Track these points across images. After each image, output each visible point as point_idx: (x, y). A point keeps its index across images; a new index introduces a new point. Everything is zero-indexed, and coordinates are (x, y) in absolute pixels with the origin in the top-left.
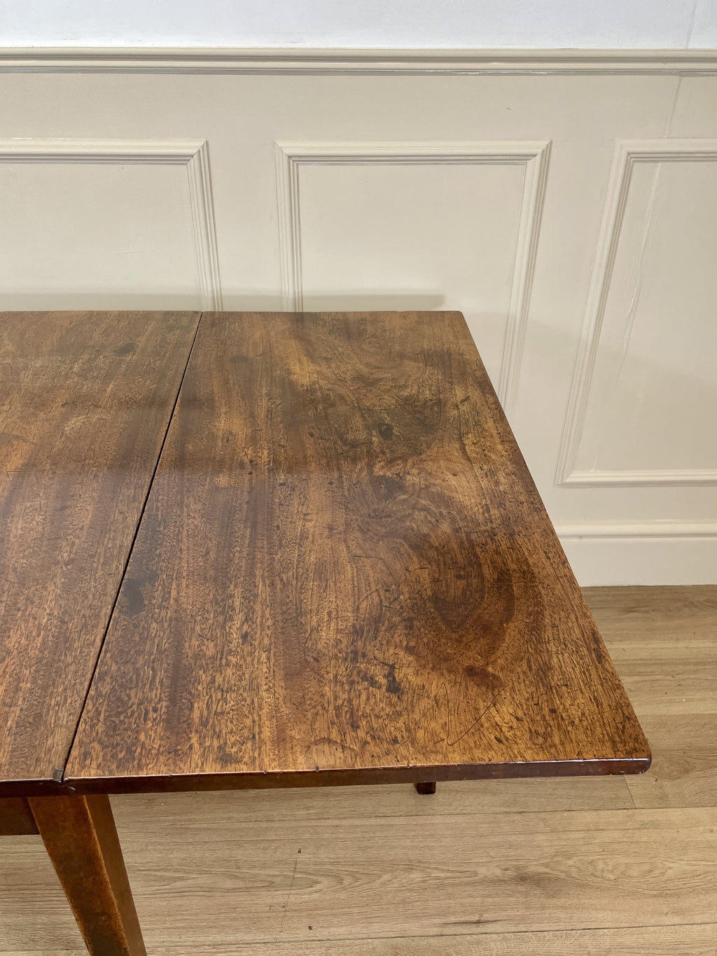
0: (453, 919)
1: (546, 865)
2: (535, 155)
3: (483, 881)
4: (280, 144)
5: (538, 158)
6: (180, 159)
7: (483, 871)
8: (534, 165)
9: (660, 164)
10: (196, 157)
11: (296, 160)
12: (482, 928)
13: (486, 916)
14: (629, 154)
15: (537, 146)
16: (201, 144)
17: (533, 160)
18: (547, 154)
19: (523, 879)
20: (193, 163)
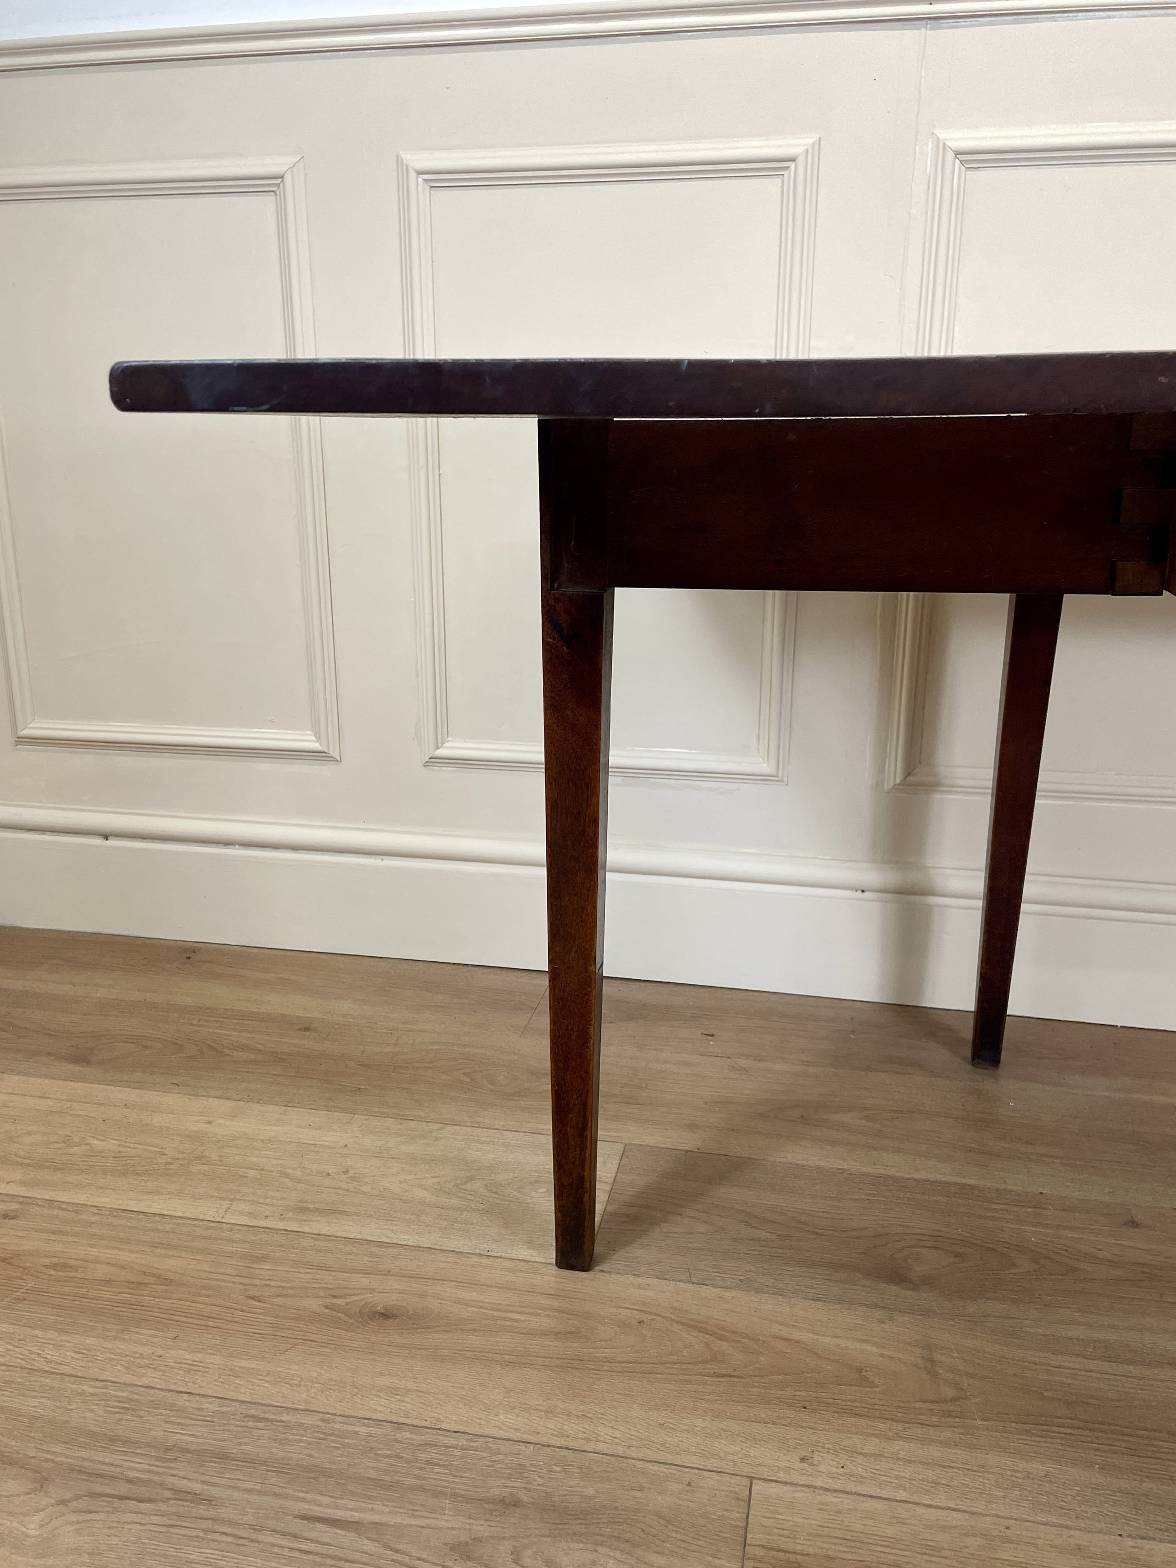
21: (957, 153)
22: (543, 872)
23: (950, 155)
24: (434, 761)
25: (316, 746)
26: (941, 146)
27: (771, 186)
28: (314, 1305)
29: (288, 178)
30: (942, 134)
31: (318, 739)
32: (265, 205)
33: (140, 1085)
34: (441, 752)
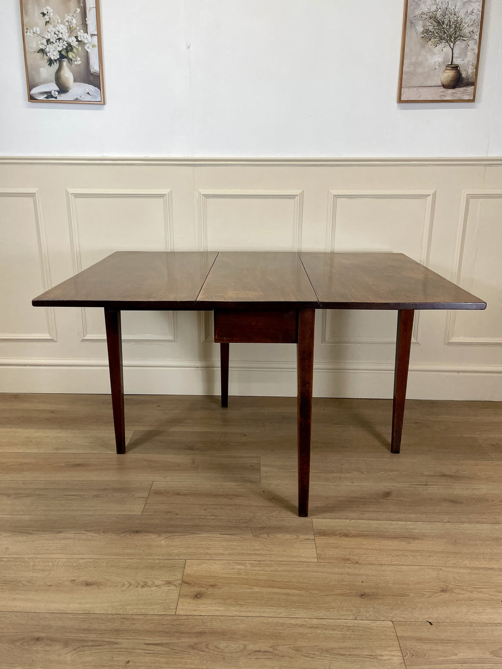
0: (414, 484)
1: (454, 473)
2: (430, 195)
3: (426, 475)
4: (331, 191)
5: (431, 196)
6: (292, 197)
7: (426, 473)
8: (430, 199)
9: (480, 199)
10: (299, 196)
11: (337, 196)
12: (427, 486)
13: (428, 484)
14: (467, 195)
15: (431, 192)
16: (300, 191)
17: (429, 197)
18: (435, 194)
19: (445, 476)
20: (297, 198)
21: (203, 195)
22: (108, 368)
23: (202, 195)
24: (83, 340)
25: (50, 338)
26: (200, 193)
27: (161, 200)
28: (63, 465)
29: (36, 194)
30: (200, 190)
31: (51, 336)
32: (31, 199)
33: (10, 428)
34: (85, 338)
